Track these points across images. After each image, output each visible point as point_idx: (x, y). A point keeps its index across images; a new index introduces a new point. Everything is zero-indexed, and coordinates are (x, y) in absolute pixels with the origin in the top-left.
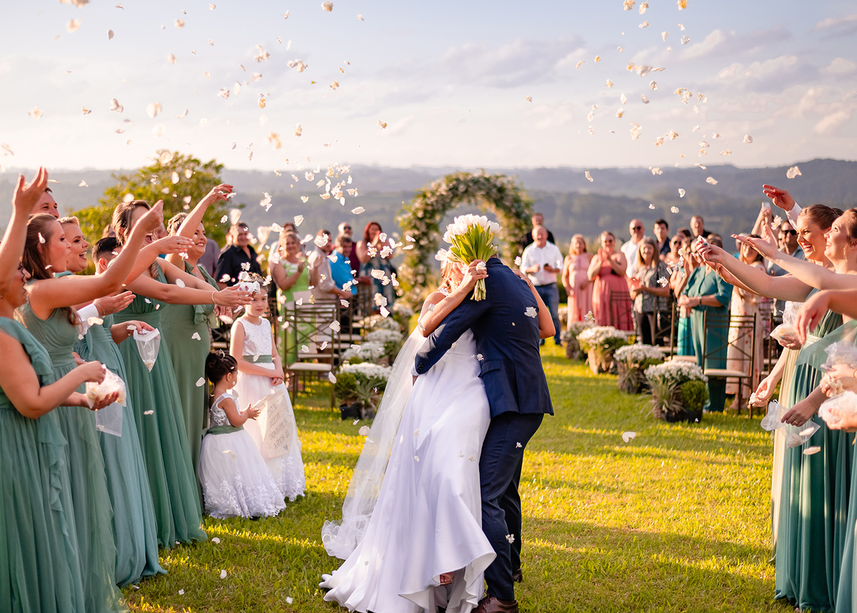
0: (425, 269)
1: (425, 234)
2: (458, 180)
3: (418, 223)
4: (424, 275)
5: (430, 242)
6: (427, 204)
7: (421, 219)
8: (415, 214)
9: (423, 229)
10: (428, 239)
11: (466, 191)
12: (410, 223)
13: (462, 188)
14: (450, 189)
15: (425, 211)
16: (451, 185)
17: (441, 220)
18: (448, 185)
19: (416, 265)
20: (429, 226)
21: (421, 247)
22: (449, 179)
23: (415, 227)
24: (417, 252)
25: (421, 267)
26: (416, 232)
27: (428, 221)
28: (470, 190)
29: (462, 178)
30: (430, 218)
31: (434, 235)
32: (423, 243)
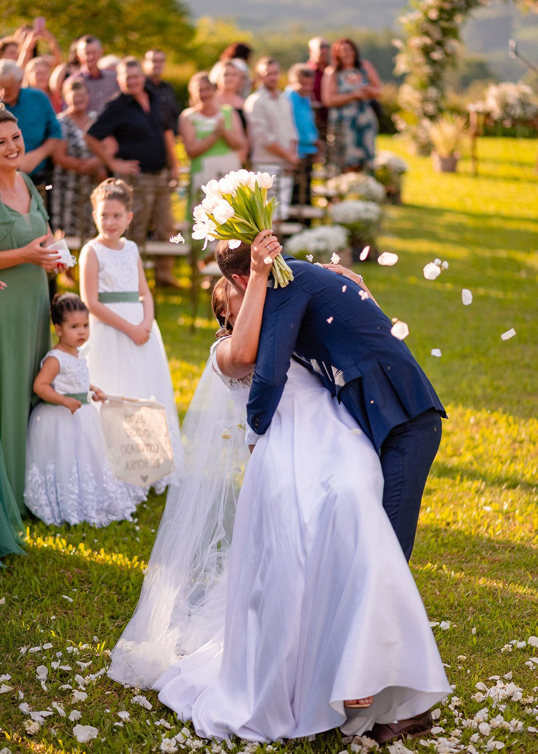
0: (439, 95)
1: (440, 44)
3: (430, 28)
4: (436, 102)
5: (447, 54)
7: (434, 22)
9: (437, 35)
12: (418, 26)
15: (441, 10)
17: (464, 22)
19: (425, 87)
20: (446, 32)
21: (433, 62)
24: (427, 70)
25: (433, 92)
27: (444, 24)
31: (452, 44)
32: (437, 55)
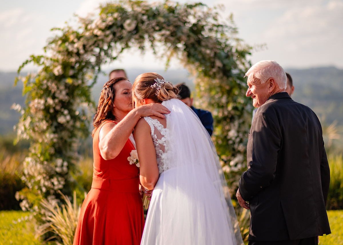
2: (121, 10)
3: (53, 86)
4: (63, 175)
5: (75, 118)
6: (70, 54)
7: (58, 79)
8: (46, 69)
9: (63, 96)
10: (71, 112)
11: (137, 29)
12: (39, 85)
13: (129, 25)
14: (109, 27)
15: (66, 66)
16: (110, 19)
18: (104, 21)
19: (51, 158)
20: (71, 90)
21: (59, 128)
22: (106, 10)
23: (47, 93)
25: (59, 163)
26: (50, 101)
27: (69, 81)
28: (143, 27)
29: (128, 8)
30: (74, 77)
